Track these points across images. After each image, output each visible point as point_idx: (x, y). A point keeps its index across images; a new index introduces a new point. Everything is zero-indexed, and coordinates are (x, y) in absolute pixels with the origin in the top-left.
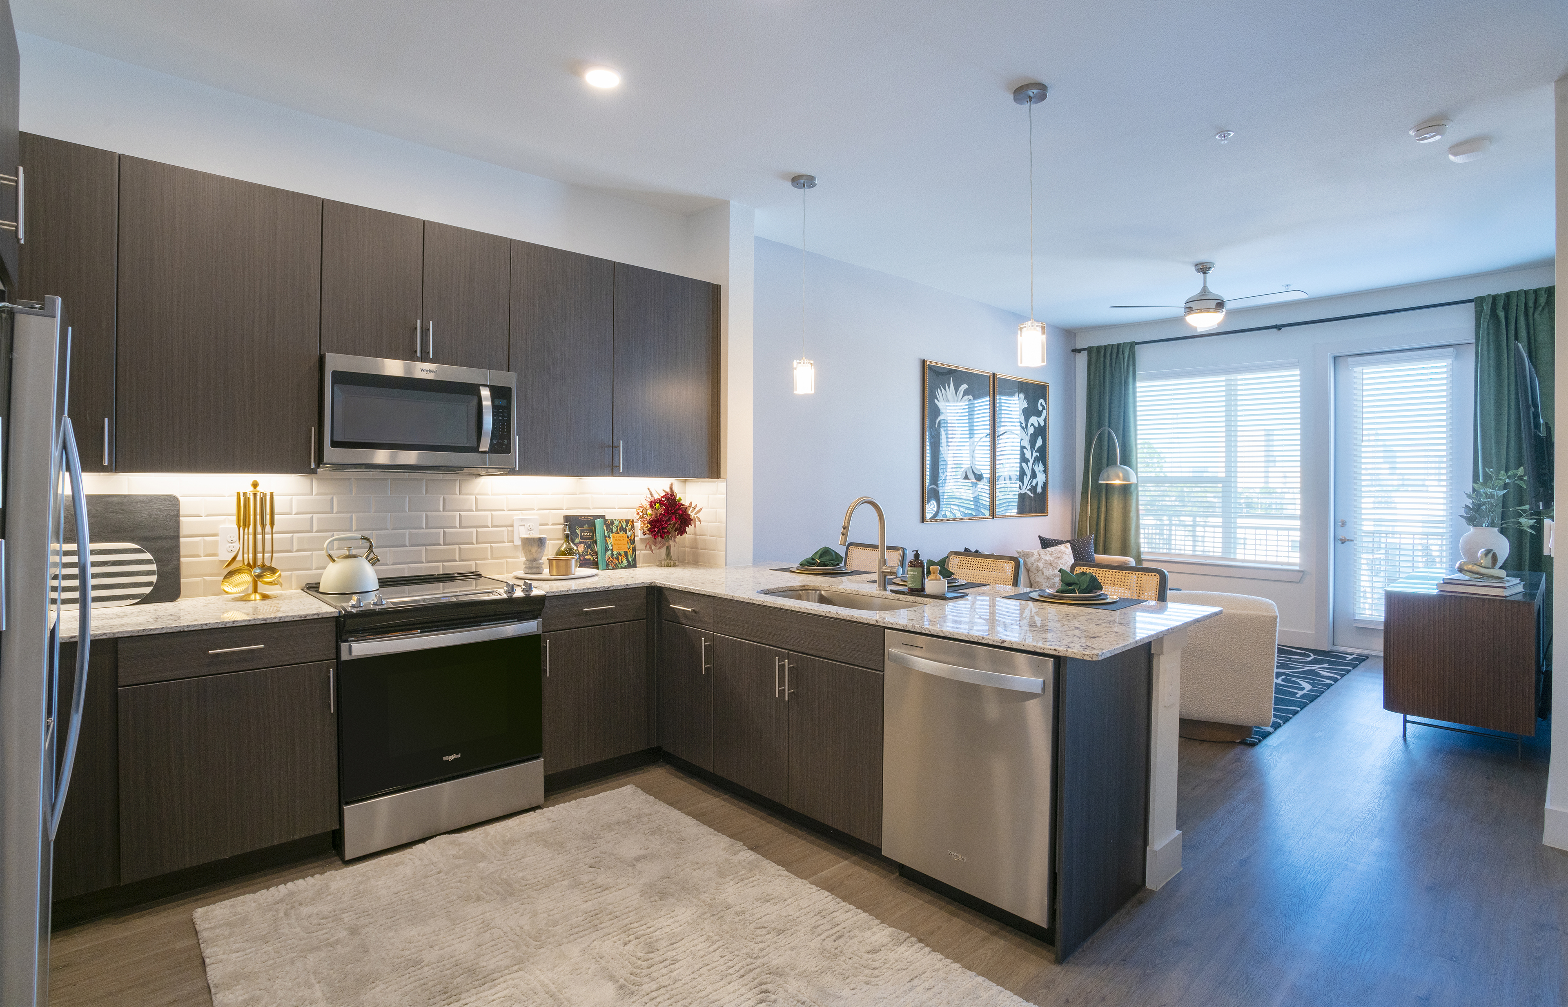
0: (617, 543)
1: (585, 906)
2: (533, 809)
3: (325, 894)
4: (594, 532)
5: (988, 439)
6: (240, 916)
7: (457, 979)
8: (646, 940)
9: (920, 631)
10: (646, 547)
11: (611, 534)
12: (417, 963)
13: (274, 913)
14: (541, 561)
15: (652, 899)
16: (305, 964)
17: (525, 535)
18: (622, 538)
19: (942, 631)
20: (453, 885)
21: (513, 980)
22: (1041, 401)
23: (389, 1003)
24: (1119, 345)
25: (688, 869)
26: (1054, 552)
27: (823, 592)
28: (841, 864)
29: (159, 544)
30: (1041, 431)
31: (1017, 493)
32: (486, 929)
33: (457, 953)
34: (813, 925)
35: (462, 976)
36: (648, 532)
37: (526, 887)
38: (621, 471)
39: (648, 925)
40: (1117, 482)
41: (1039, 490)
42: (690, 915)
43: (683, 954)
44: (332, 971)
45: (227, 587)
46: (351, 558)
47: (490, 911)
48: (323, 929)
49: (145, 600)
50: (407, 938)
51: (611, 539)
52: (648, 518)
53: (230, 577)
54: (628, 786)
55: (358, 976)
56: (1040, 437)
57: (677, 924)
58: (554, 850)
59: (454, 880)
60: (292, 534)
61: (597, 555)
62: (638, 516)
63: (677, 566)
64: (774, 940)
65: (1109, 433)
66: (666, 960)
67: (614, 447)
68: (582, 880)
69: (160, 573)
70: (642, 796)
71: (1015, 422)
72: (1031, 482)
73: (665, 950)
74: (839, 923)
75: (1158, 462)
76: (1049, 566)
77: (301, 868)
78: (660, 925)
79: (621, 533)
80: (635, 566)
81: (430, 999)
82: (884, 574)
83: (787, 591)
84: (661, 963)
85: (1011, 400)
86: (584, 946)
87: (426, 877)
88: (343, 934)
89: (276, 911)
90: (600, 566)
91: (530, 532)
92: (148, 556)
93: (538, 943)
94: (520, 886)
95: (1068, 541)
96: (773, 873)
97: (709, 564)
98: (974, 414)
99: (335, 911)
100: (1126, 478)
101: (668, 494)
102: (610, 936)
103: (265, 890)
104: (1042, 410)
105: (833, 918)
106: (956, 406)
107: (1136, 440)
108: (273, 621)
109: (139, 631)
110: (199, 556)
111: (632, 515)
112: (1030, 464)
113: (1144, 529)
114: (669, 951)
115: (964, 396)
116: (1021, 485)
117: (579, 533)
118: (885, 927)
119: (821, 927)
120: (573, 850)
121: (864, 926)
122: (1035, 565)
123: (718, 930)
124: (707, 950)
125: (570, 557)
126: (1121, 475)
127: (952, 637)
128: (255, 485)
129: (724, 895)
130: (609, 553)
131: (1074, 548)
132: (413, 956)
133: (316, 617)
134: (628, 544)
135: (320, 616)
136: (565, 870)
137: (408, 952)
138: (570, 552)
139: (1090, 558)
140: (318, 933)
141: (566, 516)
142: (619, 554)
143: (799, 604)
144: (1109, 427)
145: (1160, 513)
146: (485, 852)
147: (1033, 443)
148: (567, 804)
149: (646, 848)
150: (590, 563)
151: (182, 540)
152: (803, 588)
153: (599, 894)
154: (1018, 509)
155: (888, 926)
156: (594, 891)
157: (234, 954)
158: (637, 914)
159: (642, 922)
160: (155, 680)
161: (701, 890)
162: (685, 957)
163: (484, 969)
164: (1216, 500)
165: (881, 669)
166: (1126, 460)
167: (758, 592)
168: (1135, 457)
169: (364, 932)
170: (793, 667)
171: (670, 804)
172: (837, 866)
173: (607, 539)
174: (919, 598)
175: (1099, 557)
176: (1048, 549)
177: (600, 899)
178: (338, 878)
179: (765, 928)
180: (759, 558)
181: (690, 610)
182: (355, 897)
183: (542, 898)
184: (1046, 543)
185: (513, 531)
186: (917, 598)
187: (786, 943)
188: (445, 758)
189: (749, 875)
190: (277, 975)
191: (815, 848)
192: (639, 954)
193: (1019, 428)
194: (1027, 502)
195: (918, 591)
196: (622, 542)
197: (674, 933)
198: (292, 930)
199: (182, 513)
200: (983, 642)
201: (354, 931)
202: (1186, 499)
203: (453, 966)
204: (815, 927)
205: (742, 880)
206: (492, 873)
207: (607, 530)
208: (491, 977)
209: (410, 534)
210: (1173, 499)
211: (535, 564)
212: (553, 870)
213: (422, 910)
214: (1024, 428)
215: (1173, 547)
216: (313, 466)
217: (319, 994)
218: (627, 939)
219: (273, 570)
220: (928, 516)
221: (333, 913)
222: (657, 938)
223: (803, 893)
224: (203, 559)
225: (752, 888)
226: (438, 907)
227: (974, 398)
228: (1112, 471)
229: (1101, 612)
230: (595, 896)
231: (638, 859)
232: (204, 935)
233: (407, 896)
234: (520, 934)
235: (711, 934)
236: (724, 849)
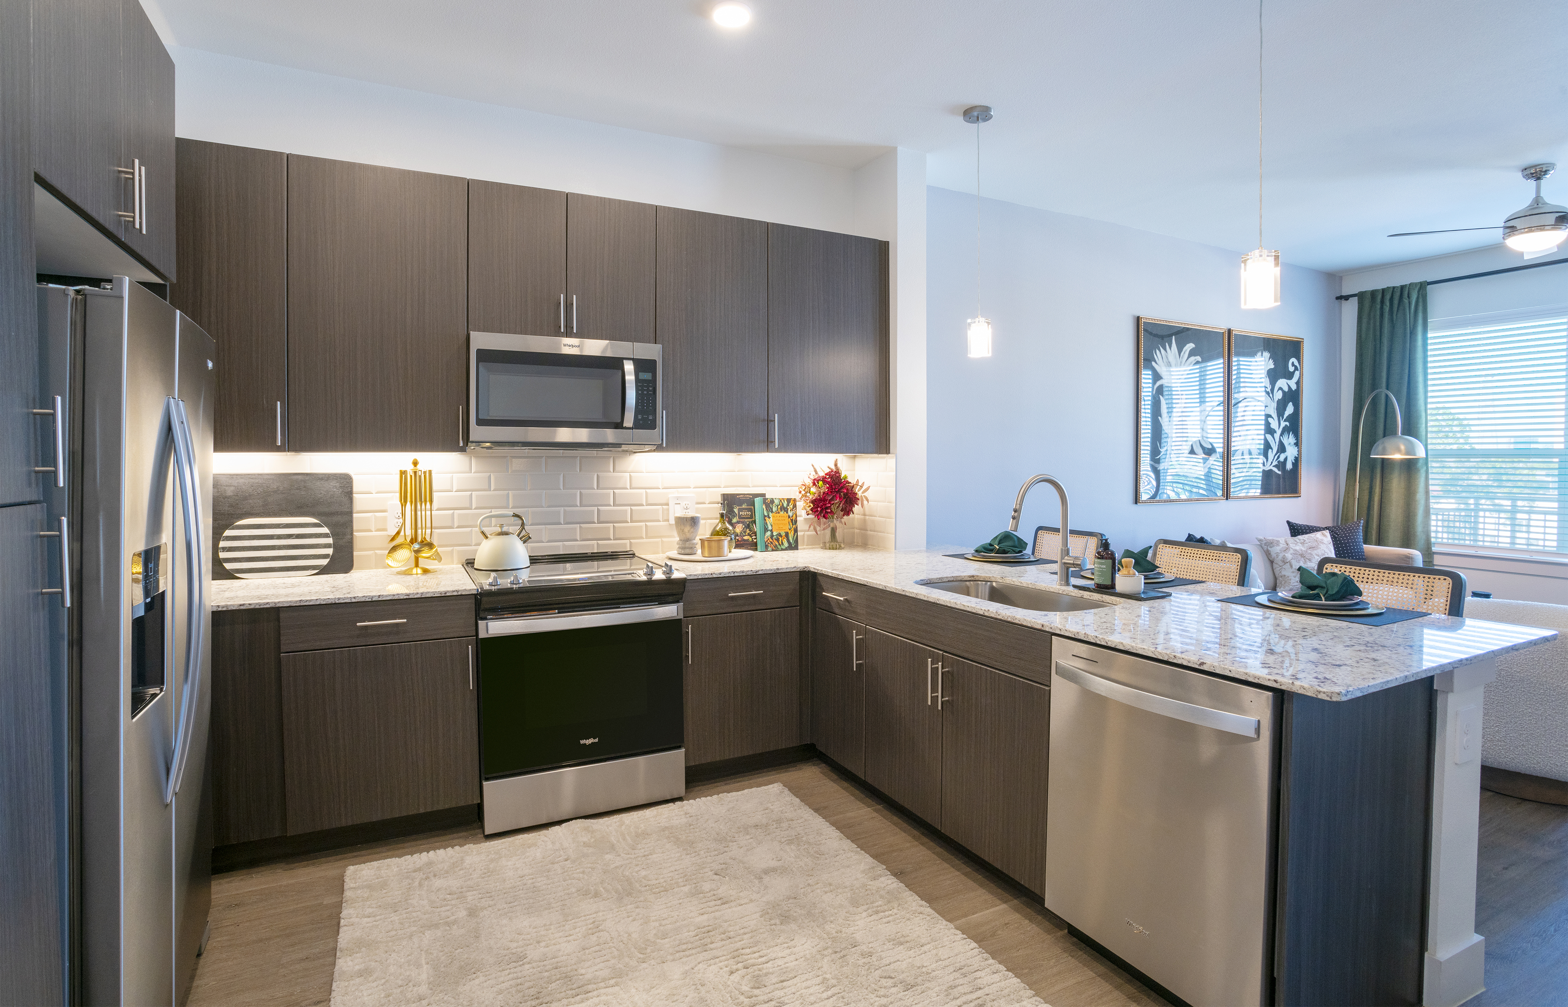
0: (777, 523)
1: (699, 919)
2: (673, 800)
3: (459, 868)
4: (753, 511)
5: (1222, 408)
6: (381, 879)
7: (552, 985)
8: (755, 971)
9: (1094, 642)
10: (809, 527)
11: (770, 514)
12: (520, 958)
13: (410, 882)
14: (694, 541)
15: (773, 922)
16: (421, 940)
17: (679, 514)
18: (783, 518)
19: (1122, 643)
20: (575, 875)
21: (607, 995)
22: (1293, 360)
23: (483, 999)
24: (1402, 287)
25: (819, 891)
26: (1307, 541)
27: (994, 584)
28: (997, 908)
29: (336, 519)
30: (1293, 396)
31: (1261, 470)
32: (594, 930)
33: (560, 954)
34: (950, 984)
35: (558, 982)
36: (811, 512)
37: (645, 888)
38: (777, 447)
39: (761, 953)
40: (1397, 456)
41: (1289, 466)
42: (810, 948)
43: (792, 995)
44: (442, 953)
45: (389, 562)
46: (503, 535)
47: (604, 911)
48: (447, 905)
49: (323, 571)
50: (518, 928)
51: (771, 519)
52: (811, 497)
53: (394, 552)
54: (776, 785)
55: (463, 963)
56: (1291, 403)
57: (793, 957)
58: (684, 850)
59: (578, 871)
60: (453, 511)
61: (756, 536)
62: (801, 495)
63: (843, 548)
64: (900, 995)
65: (1387, 396)
66: (771, 1000)
67: (769, 421)
68: (703, 888)
69: (335, 546)
70: (789, 797)
71: (1257, 387)
72: (1279, 457)
73: (772, 987)
74: (982, 986)
75: (1461, 432)
76: (1300, 557)
77: (447, 837)
78: (773, 955)
79: (782, 513)
80: (796, 548)
81: (521, 1003)
82: (1066, 567)
83: (953, 581)
84: (765, 1003)
85: (1251, 362)
86: (687, 968)
87: (553, 863)
88: (462, 913)
89: (412, 880)
90: (759, 547)
91: (686, 511)
92: (325, 530)
93: (642, 956)
94: (640, 886)
95: (1327, 528)
96: (913, 909)
97: (879, 547)
98: (1205, 379)
99: (462, 888)
100: (1410, 450)
101: (832, 471)
102: (717, 960)
103: (410, 856)
104: (1294, 371)
105: (976, 979)
106: (1180, 371)
107: (1426, 404)
108: (415, 597)
109: (296, 602)
110: (370, 531)
111: (794, 494)
112: (1277, 436)
113: (1437, 514)
114: (777, 989)
115: (1190, 355)
116: (1265, 460)
117: (737, 512)
118: (1040, 1002)
119: (959, 988)
120: (702, 852)
121: (1012, 997)
122: (1280, 557)
123: (837, 972)
124: (819, 995)
125: (723, 538)
126: (1402, 447)
127: (1134, 651)
128: (415, 463)
129: (852, 929)
130: (769, 533)
131: (1334, 536)
132: (518, 950)
133: (455, 594)
134: (789, 525)
135: (459, 593)
136: (689, 874)
137: (515, 945)
138: (725, 532)
139: (1358, 549)
140: (442, 909)
141: (724, 494)
142: (780, 535)
143: (956, 599)
144: (1387, 389)
145: (1464, 495)
146: (615, 842)
147: (1281, 408)
148: (709, 798)
149: (779, 859)
150: (749, 544)
151: (355, 515)
152: (972, 579)
153: (717, 908)
154: (1262, 488)
155: (1042, 1001)
156: (713, 903)
157: (366, 919)
158: (752, 937)
159: (755, 949)
160: (312, 648)
161: (828, 919)
162: (793, 1000)
163: (581, 977)
164: (1550, 479)
165: (1048, 683)
166: (1411, 429)
167: (917, 583)
168: (1424, 425)
169: (481, 914)
170: (948, 671)
171: (816, 810)
172: (991, 910)
173: (767, 518)
174: (1108, 596)
175: (1370, 549)
176: (1299, 537)
177: (717, 914)
178: (474, 853)
179: (892, 978)
180: (933, 541)
181: (842, 599)
182: (483, 876)
183: (659, 904)
184: (1296, 529)
185: (668, 510)
186: (1104, 596)
187: (914, 1003)
188: (582, 742)
189: (886, 907)
190: (394, 948)
191: (970, 883)
192: (745, 988)
193: (1264, 394)
194: (1274, 479)
195: (1107, 588)
196: (783, 522)
197: (787, 968)
198: (420, 902)
199: (355, 489)
200: (1175, 661)
201: (472, 913)
202: (1504, 477)
203: (554, 968)
204: (952, 987)
205: (877, 912)
206: (616, 867)
207: (767, 509)
208: (585, 988)
209: (565, 511)
210: (1485, 477)
211: (687, 544)
212: (676, 873)
213: (540, 899)
214: (1270, 393)
215: (1480, 538)
216: (461, 444)
217: (424, 976)
218: (735, 967)
219: (430, 545)
220: (1144, 497)
221: (460, 890)
222: (767, 971)
223: (945, 939)
224: (374, 533)
225: (887, 925)
226: (556, 898)
227: (1204, 360)
228: (1389, 443)
229: (1356, 628)
230: (713, 909)
231: (766, 872)
232: (348, 894)
233: (530, 881)
234: (626, 942)
235: (828, 976)
236: (863, 872)
